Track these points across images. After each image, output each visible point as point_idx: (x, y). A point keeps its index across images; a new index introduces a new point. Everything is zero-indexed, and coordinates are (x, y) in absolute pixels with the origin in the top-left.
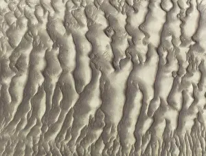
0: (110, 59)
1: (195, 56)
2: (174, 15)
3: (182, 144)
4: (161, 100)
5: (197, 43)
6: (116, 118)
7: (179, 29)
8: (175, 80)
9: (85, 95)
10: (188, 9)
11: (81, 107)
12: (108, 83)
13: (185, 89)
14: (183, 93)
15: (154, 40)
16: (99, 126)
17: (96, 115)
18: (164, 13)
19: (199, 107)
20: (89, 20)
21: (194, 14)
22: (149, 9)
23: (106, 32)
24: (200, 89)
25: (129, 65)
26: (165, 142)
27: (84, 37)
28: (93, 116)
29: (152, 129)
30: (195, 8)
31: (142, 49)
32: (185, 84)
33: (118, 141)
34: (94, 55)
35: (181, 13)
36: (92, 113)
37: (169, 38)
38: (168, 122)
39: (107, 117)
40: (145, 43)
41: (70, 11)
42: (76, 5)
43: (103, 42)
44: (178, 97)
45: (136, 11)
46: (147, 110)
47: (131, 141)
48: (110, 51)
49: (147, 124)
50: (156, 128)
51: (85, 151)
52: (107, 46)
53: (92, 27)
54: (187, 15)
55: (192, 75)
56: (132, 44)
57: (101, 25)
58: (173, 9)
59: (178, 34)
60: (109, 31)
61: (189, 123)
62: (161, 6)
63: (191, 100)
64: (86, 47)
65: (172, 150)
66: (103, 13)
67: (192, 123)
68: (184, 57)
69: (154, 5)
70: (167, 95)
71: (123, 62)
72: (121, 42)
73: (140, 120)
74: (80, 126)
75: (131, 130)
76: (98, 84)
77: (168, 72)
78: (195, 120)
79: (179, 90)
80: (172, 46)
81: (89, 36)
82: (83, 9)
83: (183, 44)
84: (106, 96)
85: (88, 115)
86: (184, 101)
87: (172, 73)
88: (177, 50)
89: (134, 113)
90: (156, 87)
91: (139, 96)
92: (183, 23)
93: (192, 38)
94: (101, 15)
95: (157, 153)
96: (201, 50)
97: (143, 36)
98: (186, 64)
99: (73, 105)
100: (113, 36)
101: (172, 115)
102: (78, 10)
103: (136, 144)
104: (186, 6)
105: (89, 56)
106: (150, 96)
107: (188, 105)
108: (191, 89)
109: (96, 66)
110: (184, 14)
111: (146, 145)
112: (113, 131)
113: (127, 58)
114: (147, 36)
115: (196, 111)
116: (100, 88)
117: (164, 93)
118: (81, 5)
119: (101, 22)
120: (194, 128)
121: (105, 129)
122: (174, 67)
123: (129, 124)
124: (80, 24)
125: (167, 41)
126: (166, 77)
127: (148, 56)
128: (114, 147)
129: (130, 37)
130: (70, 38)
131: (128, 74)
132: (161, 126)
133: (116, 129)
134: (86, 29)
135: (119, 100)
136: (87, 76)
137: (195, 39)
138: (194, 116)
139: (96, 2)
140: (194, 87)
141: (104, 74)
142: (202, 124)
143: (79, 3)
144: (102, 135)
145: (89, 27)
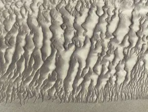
0: (62, 43)
1: (113, 45)
2: (104, 19)
3: (99, 94)
4: (90, 68)
5: (115, 37)
6: (64, 76)
7: (106, 28)
8: (99, 58)
9: (47, 62)
10: (113, 16)
11: (44, 69)
12: (60, 56)
13: (104, 64)
14: (103, 66)
15: (90, 33)
16: (54, 80)
17: (52, 74)
18: (98, 17)
19: (111, 75)
20: (52, 18)
21: (116, 19)
22: (89, 14)
23: (62, 26)
24: (113, 65)
25: (73, 47)
26: (89, 91)
27: (49, 28)
29: (83, 84)
30: (117, 15)
31: (82, 38)
32: (104, 61)
33: (63, 89)
34: (54, 40)
35: (108, 18)
36: (50, 72)
37: (99, 33)
38: (92, 81)
39: (59, 75)
40: (84, 35)
41: (41, 12)
42: (45, 8)
43: (60, 33)
44: (99, 68)
45: (81, 15)
46: (81, 74)
47: (70, 89)
48: (63, 39)
49: (81, 81)
50: (85, 83)
51: (45, 92)
52: (62, 35)
53: (54, 23)
54: (111, 20)
55: (110, 56)
56: (76, 35)
57: (59, 22)
58: (103, 15)
59: (104, 31)
60: (64, 26)
61: (104, 82)
62: (96, 12)
63: (107, 70)
64: (50, 35)
65: (93, 96)
66: (61, 15)
67: (106, 83)
68: (106, 45)
69: (92, 12)
71: (70, 45)
72: (70, 33)
73: (77, 78)
74: (43, 78)
75: (71, 83)
76: (55, 57)
77: (95, 53)
78: (107, 81)
79: (101, 64)
80: (100, 38)
81: (52, 28)
82: (49, 11)
83: (107, 37)
84: (59, 64)
85: (48, 73)
86: (102, 70)
87: (98, 54)
88: (103, 40)
89: (74, 74)
90: (87, 61)
91: (77, 65)
92: (109, 24)
93: (113, 34)
94: (59, 15)
95: (84, 96)
96: (117, 42)
97: (83, 31)
98: (106, 50)
99: (40, 67)
100: (66, 29)
101: (95, 77)
102: (46, 11)
103: (73, 91)
104: (112, 14)
105: (51, 40)
106: (84, 66)
107: (105, 72)
108: (107, 64)
109: (54, 46)
110: (110, 19)
111: (78, 92)
112: (61, 83)
113: (73, 43)
114: (86, 31)
115: (109, 76)
116: (56, 59)
117: (92, 65)
118: (48, 8)
119: (59, 20)
120: (106, 86)
121: (57, 82)
122: (99, 50)
123: (70, 80)
124: (47, 20)
125: (97, 35)
126: (94, 56)
127: (85, 43)
128: (61, 91)
129: (76, 31)
130: (40, 29)
131: (72, 52)
132: (88, 83)
133: (63, 82)
134: (50, 24)
135: (66, 66)
136: (49, 51)
137: (115, 34)
138: (108, 79)
139: (57, 7)
140: (110, 63)
141: (58, 51)
142: (111, 84)
143: (47, 7)
144: (55, 84)
145: (52, 23)
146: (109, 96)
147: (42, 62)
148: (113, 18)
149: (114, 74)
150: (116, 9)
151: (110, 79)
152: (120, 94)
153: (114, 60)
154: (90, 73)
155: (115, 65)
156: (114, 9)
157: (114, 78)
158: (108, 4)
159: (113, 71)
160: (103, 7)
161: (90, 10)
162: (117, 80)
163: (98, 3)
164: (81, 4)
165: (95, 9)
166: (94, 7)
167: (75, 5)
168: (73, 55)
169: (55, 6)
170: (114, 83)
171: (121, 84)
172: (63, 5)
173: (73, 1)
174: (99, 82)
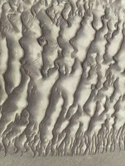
0: (39, 67)
1: (113, 73)
2: (103, 35)
3: (89, 143)
4: (79, 107)
5: (116, 62)
6: (39, 118)
7: (104, 48)
8: (93, 92)
9: (13, 96)
10: (115, 31)
11: (9, 106)
12: (35, 87)
13: (99, 100)
14: (97, 103)
15: (81, 55)
16: (24, 123)
17: (21, 114)
18: (93, 32)
19: (107, 115)
20: (25, 27)
21: (119, 37)
22: (81, 26)
23: (39, 41)
24: (112, 101)
25: (56, 74)
26: (77, 140)
27: (18, 42)
28: (19, 115)
29: (67, 130)
30: (120, 31)
31: (69, 61)
32: (100, 96)
33: (39, 136)
34: (25, 61)
35: (108, 34)
36: (19, 112)
37: (94, 55)
38: (81, 125)
39: (32, 116)
40: (72, 56)
41: (7, 14)
42: (12, 9)
43: (36, 50)
44: (92, 106)
45: (69, 25)
46: (65, 114)
47: (49, 137)
48: (40, 60)
49: (64, 125)
50: (71, 128)
51: (10, 142)
52: (38, 54)
53: (26, 34)
54: (113, 37)
55: (107, 89)
56: (61, 56)
57: (35, 33)
58: (102, 29)
59: (102, 52)
60: (42, 41)
61: (97, 127)
62: (92, 23)
63: (103, 109)
64: (19, 52)
66: (38, 22)
67: (100, 127)
68: (103, 74)
69: (86, 23)
70: (84, 103)
71: (51, 71)
72: (52, 52)
73: (59, 121)
74: (7, 121)
75: (50, 128)
77: (88, 84)
78: (102, 125)
79: (95, 100)
80: (95, 63)
81: (23, 42)
82: (19, 14)
83: (105, 62)
84: (32, 99)
85: (15, 113)
86: (97, 110)
87: (92, 85)
88: (99, 66)
89: (55, 116)
90: (76, 96)
91: (60, 102)
92: (108, 43)
93: (114, 58)
94: (36, 23)
95: (69, 147)
96: (118, 69)
97: (72, 50)
98: (103, 80)
100: (45, 45)
101: (85, 119)
102: (15, 14)
103: (53, 140)
104: (114, 28)
105: (21, 61)
106: (70, 102)
107: (100, 113)
108: (104, 100)
109: (26, 72)
110: (111, 35)
111: (61, 141)
112: (35, 128)
113: (55, 68)
114: (76, 50)
115: (105, 118)
116: (28, 92)
117: (82, 102)
118: (18, 9)
119: (36, 30)
120: (101, 131)
121: (28, 126)
122: (93, 81)
123: (49, 124)
124: (15, 29)
125: (92, 58)
126: (86, 88)
127: (73, 70)
128: (35, 140)
129: (61, 49)
130: (4, 42)
131: (54, 81)
132: (76, 128)
133: (38, 127)
134: (20, 35)
135: (44, 103)
137: (116, 59)
138: (103, 122)
139: (33, 10)
140: (107, 99)
141: (32, 79)
142: (108, 128)
143: (16, 8)
144: (25, 130)
145: (23, 33)
146: (104, 145)
147: (5, 96)
148: (115, 35)
149: (112, 116)
150: (119, 21)
151: (106, 121)
152: (118, 142)
153: (113, 95)
154: (78, 113)
155: (115, 102)
156: (117, 21)
157: (112, 121)
158: (109, 13)
159: (111, 111)
160: (102, 17)
161: (84, 19)
162: (115, 123)
163: (96, 10)
164: (70, 10)
165: (91, 19)
166: (90, 16)
167: (61, 9)
168: (55, 85)
169: (30, 7)
170: (111, 127)
171: (120, 128)
172: (43, 7)
173: (59, 3)
174: (91, 126)
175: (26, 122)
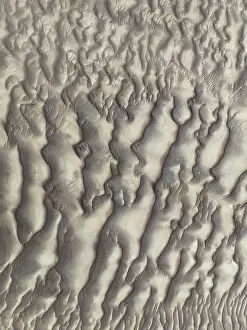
0: (77, 194)
1: (210, 199)
2: (191, 131)
3: (168, 322)
4: (149, 260)
5: (216, 179)
6: (78, 283)
7: (194, 156)
8: (174, 233)
9: (32, 246)
10: (213, 124)
11: (25, 263)
12: (70, 231)
13: (185, 247)
14: (182, 252)
15: (152, 169)
16: (51, 293)
17: (47, 277)
18: (174, 128)
19: (201, 273)
20: (51, 125)
21: (221, 133)
22: (152, 119)
23: (77, 149)
24: (208, 247)
25: (108, 205)
26: (146, 318)
27: (39, 154)
28: (43, 278)
29: (129, 301)
30: (224, 123)
31: (131, 181)
32: (187, 239)
33: (78, 313)
34: (52, 186)
35: (200, 130)
36: (42, 273)
37: (176, 169)
38: (153, 291)
39: (65, 280)
40: (137, 173)
41: (18, 105)
42: (29, 95)
43: (71, 165)
44: (173, 258)
45: (131, 118)
46: (125, 275)
47: (96, 314)
48: (80, 183)
49: (123, 293)
50: (135, 298)
51: (26, 326)
52: (75, 173)
53: (53, 138)
54: (209, 134)
55: (200, 227)
56: (116, 173)
57: (69, 136)
58: (190, 121)
59: (190, 162)
60: (82, 149)
61: (183, 294)
62: (172, 113)
63: (192, 262)
64: (41, 171)
65: (154, 327)
66: (75, 116)
67: (187, 294)
68: (193, 201)
69: (160, 112)
70: (158, 254)
71: (99, 200)
72: (99, 167)
73: (114, 286)
74: (21, 290)
75: (98, 300)
76: (54, 232)
77: (165, 220)
78: (192, 290)
79: (177, 247)
80: (178, 182)
81: (48, 153)
82: (41, 105)
83: (196, 179)
84: (65, 251)
85: (36, 276)
86: (181, 264)
87: (172, 222)
88: (184, 187)
89: (106, 277)
90: (144, 242)
91: (115, 254)
92: (201, 146)
93: (211, 171)
94: (71, 117)
96: (221, 191)
97: (135, 162)
98: (192, 212)
99: (12, 258)
100: (87, 157)
101: (160, 282)
102: (33, 104)
103: (104, 320)
104: (211, 119)
105: (45, 186)
106: (134, 253)
107: (186, 269)
108: (194, 247)
109: (54, 204)
110: (206, 132)
111: (117, 321)
112: (71, 300)
113: (106, 195)
114: (143, 162)
115: (196, 277)
116: (58, 238)
117: (154, 251)
118: (39, 97)
119: (70, 131)
120: (189, 301)
121: (59, 297)
122: (175, 214)
123: (97, 292)
124: (34, 130)
125: (172, 173)
126: (161, 228)
127: (139, 196)
128: (71, 321)
129: (115, 162)
130: (14, 154)
131: (103, 219)
132: (144, 296)
133: (76, 298)
134: (42, 140)
135: (86, 257)
136: (38, 219)
137: (215, 172)
138: (192, 285)
139: (66, 94)
140: (200, 244)
141: (65, 217)
142: (201, 296)
143: (34, 93)
144: (54, 304)
145: (48, 137)
146: (195, 324)
147: (18, 247)
148: (214, 131)
149: (209, 273)
150: (221, 106)
151: (199, 283)
152: (220, 319)
153: (211, 237)
154: (148, 271)
155: (213, 249)
156: (217, 105)
157: (208, 283)
158: (202, 92)
159: (207, 265)
160: (191, 101)
161: (156, 106)
162: (215, 285)
163: (178, 88)
164: (131, 90)
165: (170, 104)
166: (167, 99)
167: (115, 92)
168: (105, 226)
169: (59, 90)
170: (207, 293)
171: (225, 295)
172: (83, 89)
173: (111, 81)
174: (170, 293)
175: (55, 290)
